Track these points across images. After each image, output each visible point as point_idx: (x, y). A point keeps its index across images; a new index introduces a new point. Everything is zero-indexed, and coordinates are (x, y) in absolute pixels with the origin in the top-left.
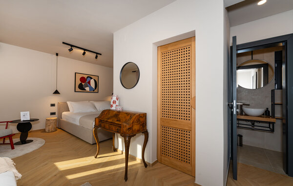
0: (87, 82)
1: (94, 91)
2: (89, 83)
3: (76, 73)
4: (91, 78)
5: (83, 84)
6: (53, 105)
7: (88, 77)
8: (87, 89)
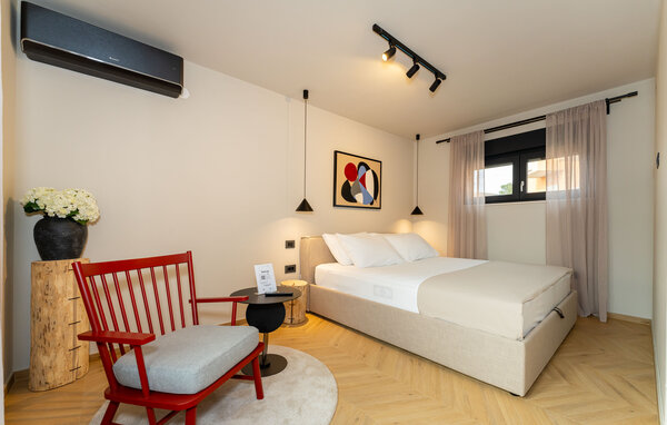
0: (359, 177)
1: (372, 203)
2: (363, 180)
3: (336, 152)
4: (368, 168)
5: (351, 183)
6: (290, 244)
7: (361, 164)
8: (359, 197)
